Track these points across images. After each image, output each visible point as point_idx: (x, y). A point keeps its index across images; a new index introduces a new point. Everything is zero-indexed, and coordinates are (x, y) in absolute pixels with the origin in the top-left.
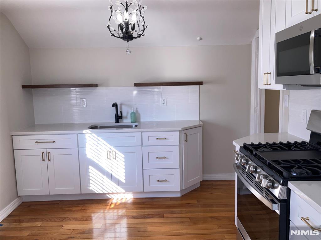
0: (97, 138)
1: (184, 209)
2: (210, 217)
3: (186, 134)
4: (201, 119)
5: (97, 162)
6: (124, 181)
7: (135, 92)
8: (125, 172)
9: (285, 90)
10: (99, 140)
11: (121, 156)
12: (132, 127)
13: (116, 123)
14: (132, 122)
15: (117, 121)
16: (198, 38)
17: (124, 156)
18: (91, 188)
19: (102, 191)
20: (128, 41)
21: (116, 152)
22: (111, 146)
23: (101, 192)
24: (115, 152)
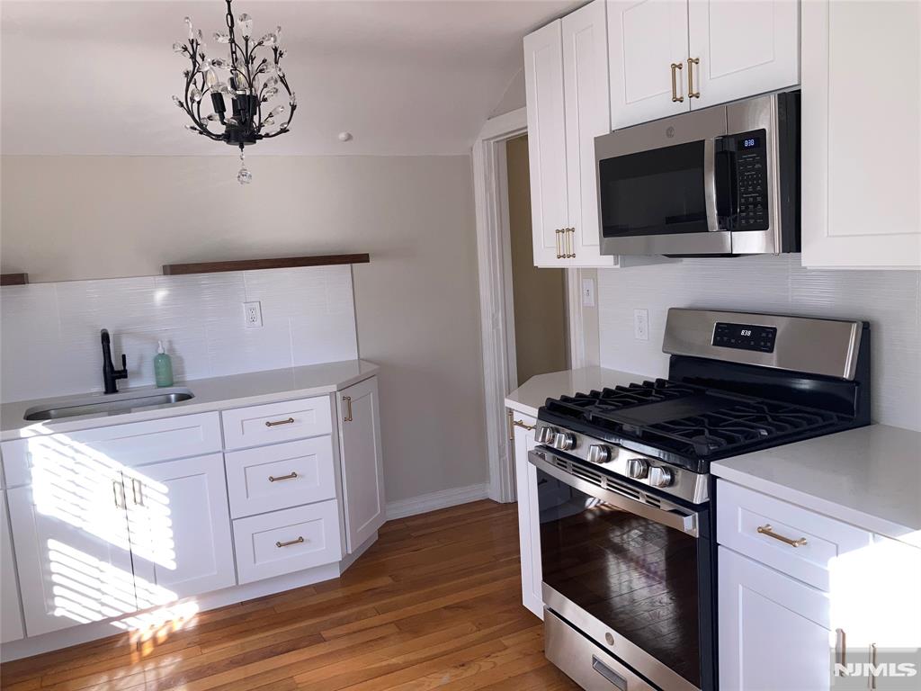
0: (71, 447)
1: (371, 605)
2: (445, 608)
3: (347, 399)
4: (362, 357)
5: (76, 523)
6: (172, 566)
7: (161, 294)
8: (174, 538)
9: (618, 266)
10: (77, 451)
11: (157, 492)
12: (168, 401)
13: (106, 393)
14: (159, 387)
15: (111, 388)
16: (342, 136)
17: (165, 489)
18: (58, 613)
19: (99, 612)
20: (242, 147)
21: (143, 482)
22: (125, 465)
23: (98, 618)
24: (140, 482)
